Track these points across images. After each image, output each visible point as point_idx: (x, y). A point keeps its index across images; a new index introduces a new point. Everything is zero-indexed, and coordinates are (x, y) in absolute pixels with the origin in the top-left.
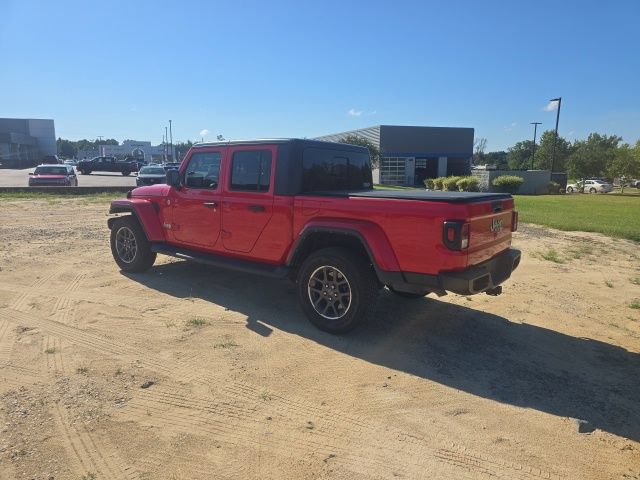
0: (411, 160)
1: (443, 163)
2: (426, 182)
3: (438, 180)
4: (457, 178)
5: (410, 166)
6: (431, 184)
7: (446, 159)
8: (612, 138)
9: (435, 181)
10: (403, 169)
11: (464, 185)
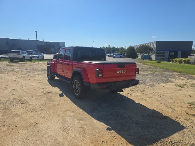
0: (167, 52)
1: (180, 53)
2: (171, 60)
3: (175, 59)
4: (183, 58)
5: (167, 54)
6: (173, 60)
7: (181, 52)
9: (174, 59)
10: (164, 55)
11: (185, 61)
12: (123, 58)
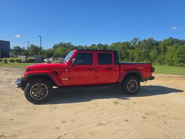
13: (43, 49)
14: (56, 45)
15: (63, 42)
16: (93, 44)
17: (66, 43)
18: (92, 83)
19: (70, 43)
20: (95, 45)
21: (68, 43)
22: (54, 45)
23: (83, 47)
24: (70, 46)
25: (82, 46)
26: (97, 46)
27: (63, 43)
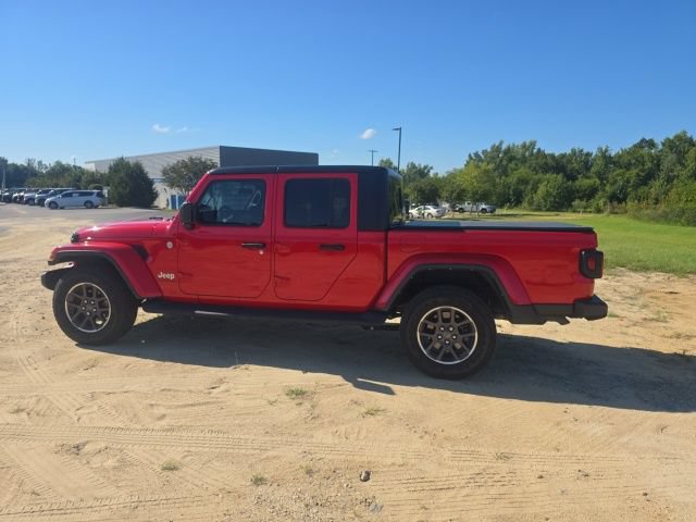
8: (425, 167)
12: (96, 207)
13: (431, 174)
14: (476, 154)
15: (501, 143)
16: (643, 140)
17: (519, 143)
18: (258, 300)
19: (533, 144)
20: (651, 144)
21: (525, 143)
22: (470, 156)
23: (588, 154)
24: (532, 154)
25: (585, 151)
26: (660, 147)
27: (504, 147)
